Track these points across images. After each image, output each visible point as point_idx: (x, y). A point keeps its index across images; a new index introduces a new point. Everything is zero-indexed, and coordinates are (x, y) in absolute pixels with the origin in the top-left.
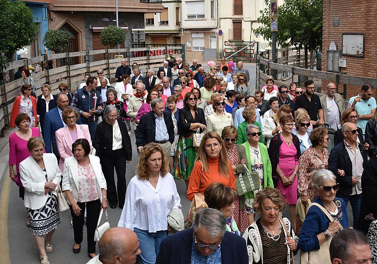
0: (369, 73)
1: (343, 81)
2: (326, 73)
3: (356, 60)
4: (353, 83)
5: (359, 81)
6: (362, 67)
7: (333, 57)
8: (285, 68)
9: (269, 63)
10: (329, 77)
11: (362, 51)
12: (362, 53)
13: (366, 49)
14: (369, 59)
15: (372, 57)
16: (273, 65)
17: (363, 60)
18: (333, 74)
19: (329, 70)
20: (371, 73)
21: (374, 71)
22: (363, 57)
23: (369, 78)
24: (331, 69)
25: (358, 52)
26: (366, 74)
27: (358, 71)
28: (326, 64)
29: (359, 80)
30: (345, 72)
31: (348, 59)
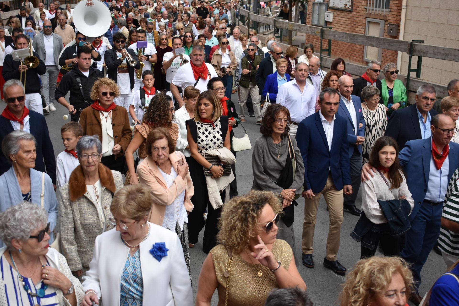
0: (356, 29)
1: (329, 35)
2: (310, 27)
3: (343, 14)
4: (338, 39)
5: (344, 37)
6: (349, 22)
7: (319, 10)
8: (266, 20)
9: (249, 14)
10: (313, 31)
11: (350, 4)
12: (350, 6)
13: (354, 3)
14: (357, 14)
15: (360, 11)
16: (254, 17)
17: (351, 15)
18: (317, 28)
19: (314, 24)
20: (359, 29)
21: (361, 27)
22: (351, 11)
23: (356, 33)
24: (316, 23)
25: (346, 5)
26: (353, 29)
27: (345, 26)
28: (311, 18)
29: (345, 35)
30: (331, 26)
31: (335, 13)
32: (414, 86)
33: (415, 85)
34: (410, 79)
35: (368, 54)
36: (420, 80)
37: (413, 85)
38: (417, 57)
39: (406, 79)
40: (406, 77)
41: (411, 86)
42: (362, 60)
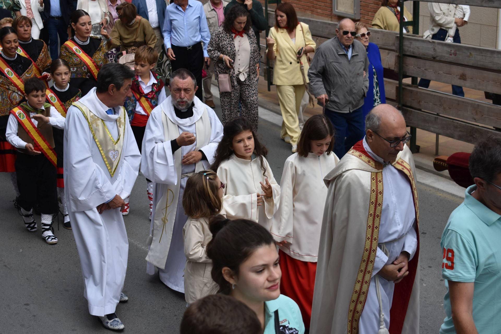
32: (410, 48)
33: (412, 46)
34: (404, 38)
35: (339, 4)
36: (419, 37)
37: (409, 45)
38: (412, 2)
39: (397, 37)
40: (397, 34)
41: (406, 48)
42: (332, 13)
